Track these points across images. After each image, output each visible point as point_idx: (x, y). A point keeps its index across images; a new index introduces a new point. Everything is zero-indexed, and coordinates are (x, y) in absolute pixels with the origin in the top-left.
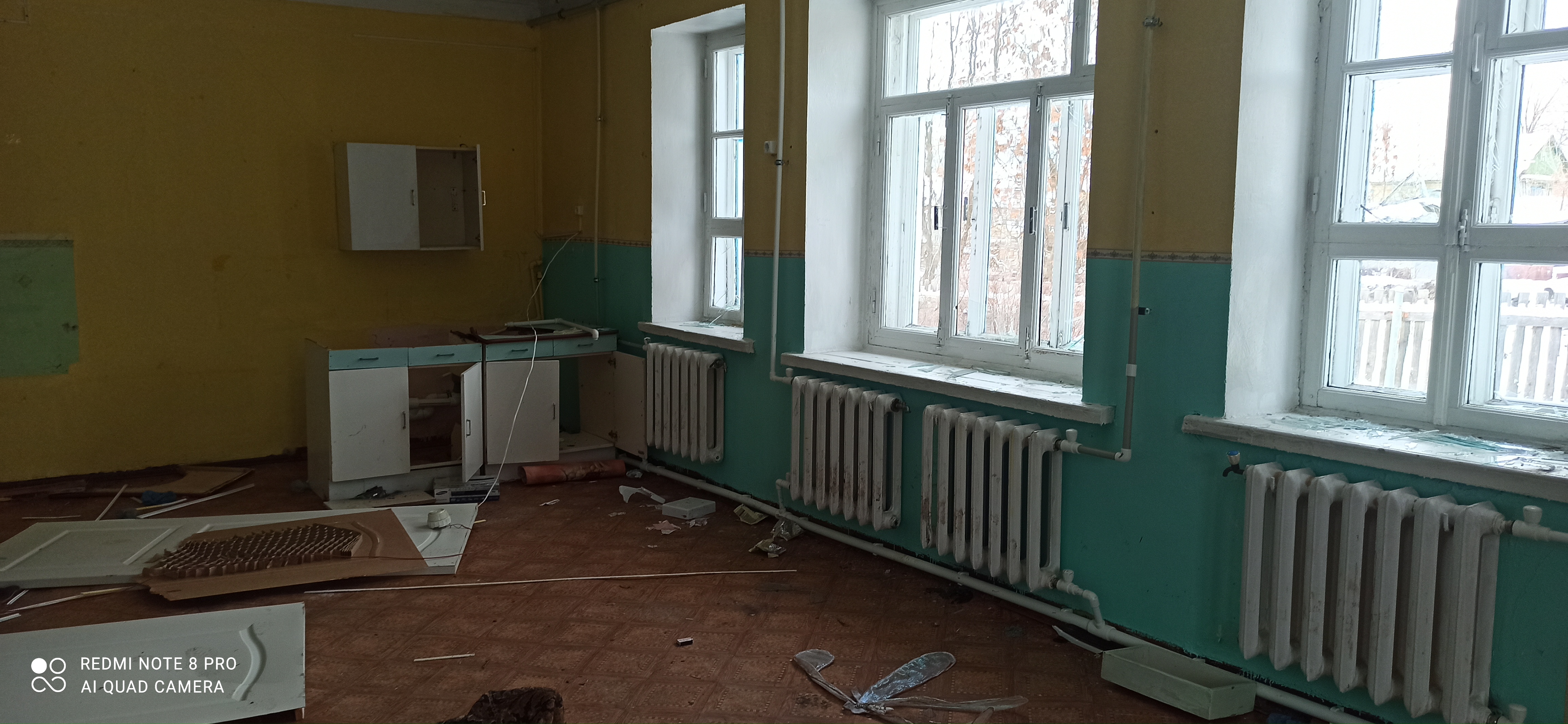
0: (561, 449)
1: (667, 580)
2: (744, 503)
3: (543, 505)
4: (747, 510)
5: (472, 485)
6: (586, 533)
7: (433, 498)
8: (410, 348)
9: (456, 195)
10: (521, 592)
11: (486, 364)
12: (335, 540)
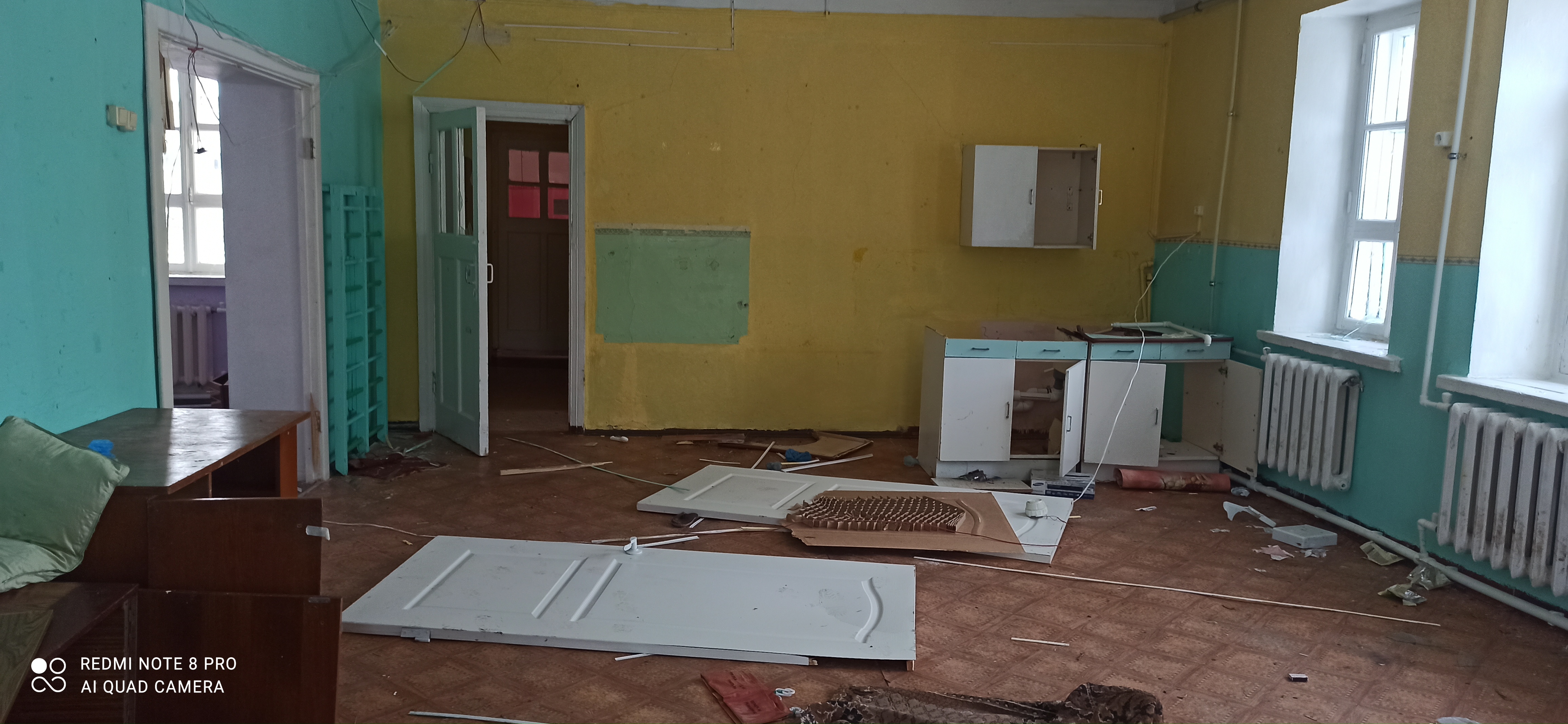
0: (1160, 456)
1: (1277, 608)
2: (1373, 541)
3: (1138, 510)
4: (1377, 548)
5: (1067, 480)
6: (1186, 545)
7: (1029, 488)
8: (1018, 341)
9: (1072, 194)
10: (1116, 593)
11: (1090, 362)
12: (942, 514)
